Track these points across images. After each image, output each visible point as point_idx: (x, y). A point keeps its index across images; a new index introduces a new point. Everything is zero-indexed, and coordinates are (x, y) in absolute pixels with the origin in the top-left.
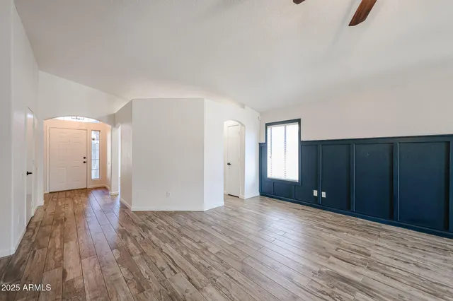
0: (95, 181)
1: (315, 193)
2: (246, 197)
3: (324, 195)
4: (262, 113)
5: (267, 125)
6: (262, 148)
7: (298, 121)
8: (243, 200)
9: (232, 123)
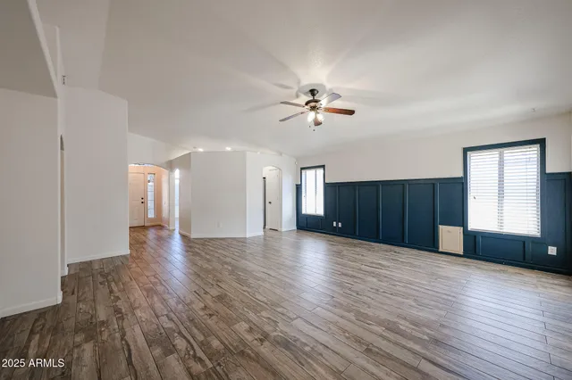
0: (151, 220)
1: (335, 224)
2: (284, 229)
3: (340, 225)
4: (298, 159)
5: (302, 169)
6: (298, 188)
7: (323, 167)
8: (281, 232)
9: (271, 168)
